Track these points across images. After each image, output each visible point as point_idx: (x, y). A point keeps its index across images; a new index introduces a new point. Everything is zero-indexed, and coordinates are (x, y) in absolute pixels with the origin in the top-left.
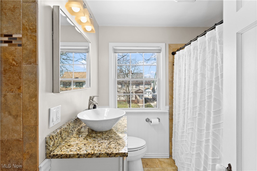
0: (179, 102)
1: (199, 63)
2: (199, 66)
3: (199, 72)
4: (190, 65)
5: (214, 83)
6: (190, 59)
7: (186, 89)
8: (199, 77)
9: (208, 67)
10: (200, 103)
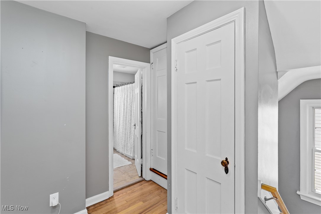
0: (117, 115)
1: (126, 96)
2: (126, 97)
3: (126, 100)
4: (122, 96)
5: (130, 104)
6: (122, 93)
7: (121, 108)
8: (126, 102)
9: (129, 98)
10: (126, 112)
